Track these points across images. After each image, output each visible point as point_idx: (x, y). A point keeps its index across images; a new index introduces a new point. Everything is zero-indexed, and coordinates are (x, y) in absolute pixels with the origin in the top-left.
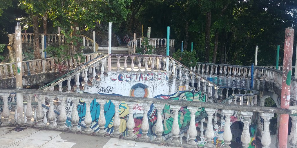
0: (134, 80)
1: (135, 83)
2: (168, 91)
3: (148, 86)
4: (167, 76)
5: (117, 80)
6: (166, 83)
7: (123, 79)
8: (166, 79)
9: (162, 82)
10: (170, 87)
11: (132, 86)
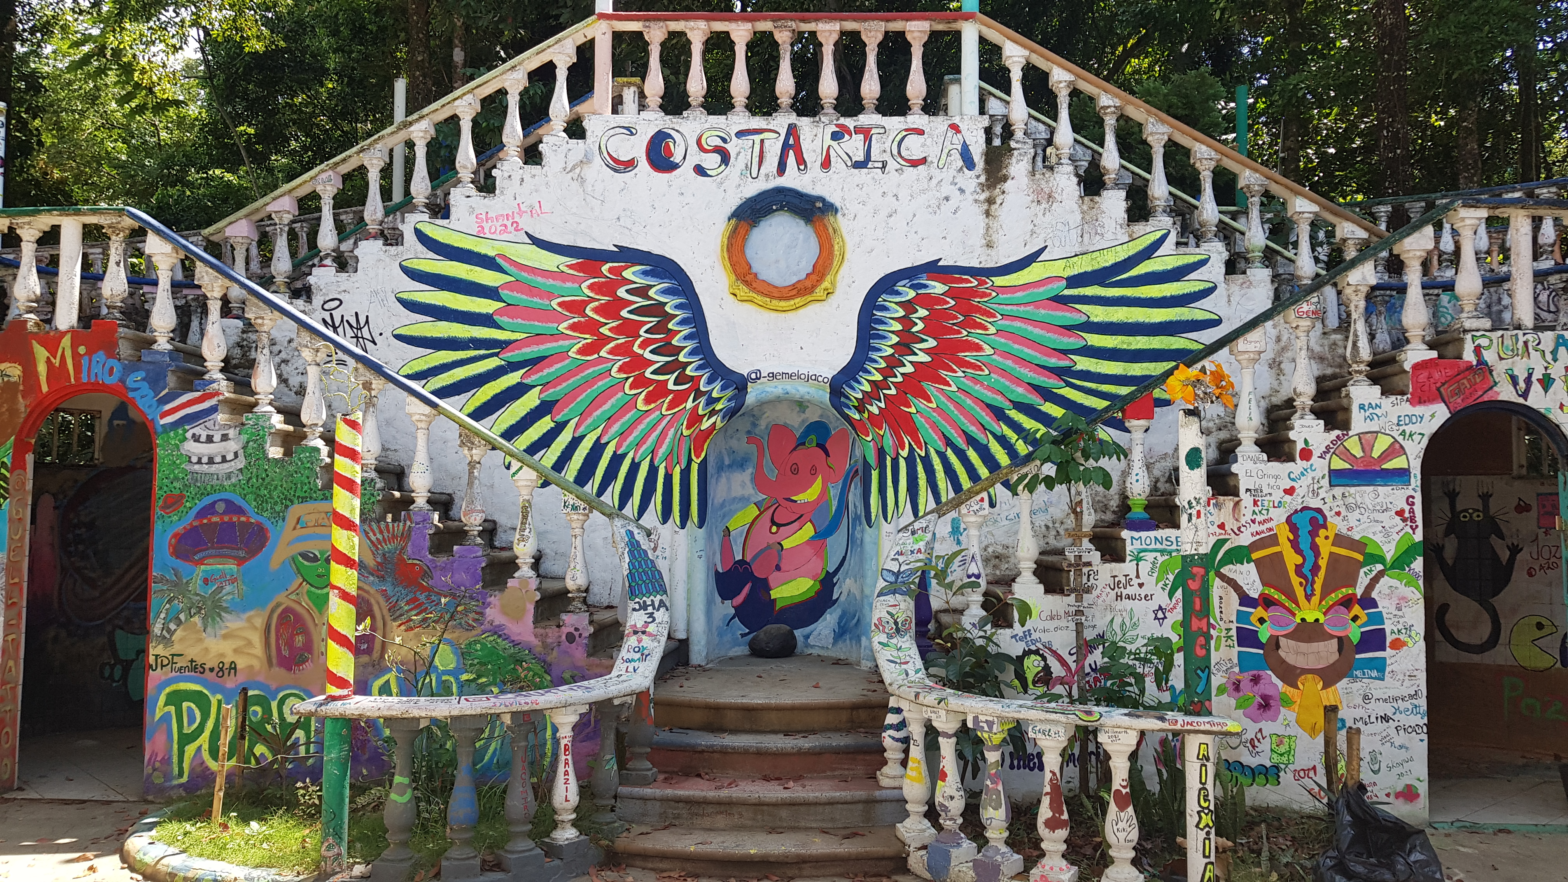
0: (748, 167)
1: (752, 189)
2: (977, 240)
3: (838, 204)
4: (965, 146)
5: (643, 164)
6: (962, 191)
7: (677, 158)
8: (960, 163)
9: (934, 181)
10: (988, 213)
11: (734, 202)
